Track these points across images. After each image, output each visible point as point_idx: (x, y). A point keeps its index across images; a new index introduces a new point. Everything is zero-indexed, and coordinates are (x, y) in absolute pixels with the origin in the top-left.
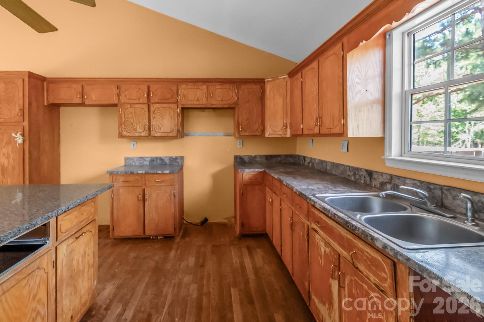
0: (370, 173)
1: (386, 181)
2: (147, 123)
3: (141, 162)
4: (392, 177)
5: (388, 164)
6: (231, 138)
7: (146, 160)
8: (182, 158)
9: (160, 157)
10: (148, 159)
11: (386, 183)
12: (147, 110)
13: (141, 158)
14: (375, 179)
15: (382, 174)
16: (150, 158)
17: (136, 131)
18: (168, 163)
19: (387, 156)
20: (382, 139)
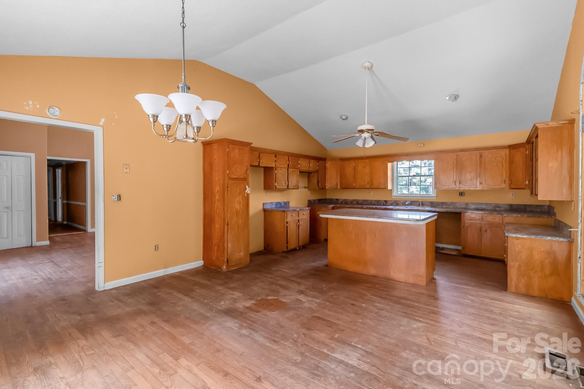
0: (386, 201)
1: (393, 202)
2: (287, 180)
3: (271, 206)
4: (395, 201)
5: (393, 197)
6: (306, 189)
7: (273, 204)
8: (289, 202)
9: (280, 202)
10: (274, 204)
11: (393, 203)
12: (287, 172)
13: (271, 203)
14: (388, 202)
15: (391, 201)
16: (275, 203)
17: (282, 185)
18: (283, 206)
19: (393, 195)
20: (392, 190)
